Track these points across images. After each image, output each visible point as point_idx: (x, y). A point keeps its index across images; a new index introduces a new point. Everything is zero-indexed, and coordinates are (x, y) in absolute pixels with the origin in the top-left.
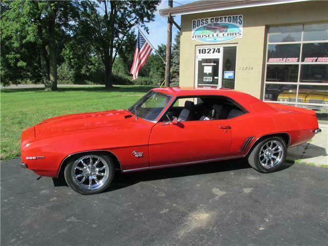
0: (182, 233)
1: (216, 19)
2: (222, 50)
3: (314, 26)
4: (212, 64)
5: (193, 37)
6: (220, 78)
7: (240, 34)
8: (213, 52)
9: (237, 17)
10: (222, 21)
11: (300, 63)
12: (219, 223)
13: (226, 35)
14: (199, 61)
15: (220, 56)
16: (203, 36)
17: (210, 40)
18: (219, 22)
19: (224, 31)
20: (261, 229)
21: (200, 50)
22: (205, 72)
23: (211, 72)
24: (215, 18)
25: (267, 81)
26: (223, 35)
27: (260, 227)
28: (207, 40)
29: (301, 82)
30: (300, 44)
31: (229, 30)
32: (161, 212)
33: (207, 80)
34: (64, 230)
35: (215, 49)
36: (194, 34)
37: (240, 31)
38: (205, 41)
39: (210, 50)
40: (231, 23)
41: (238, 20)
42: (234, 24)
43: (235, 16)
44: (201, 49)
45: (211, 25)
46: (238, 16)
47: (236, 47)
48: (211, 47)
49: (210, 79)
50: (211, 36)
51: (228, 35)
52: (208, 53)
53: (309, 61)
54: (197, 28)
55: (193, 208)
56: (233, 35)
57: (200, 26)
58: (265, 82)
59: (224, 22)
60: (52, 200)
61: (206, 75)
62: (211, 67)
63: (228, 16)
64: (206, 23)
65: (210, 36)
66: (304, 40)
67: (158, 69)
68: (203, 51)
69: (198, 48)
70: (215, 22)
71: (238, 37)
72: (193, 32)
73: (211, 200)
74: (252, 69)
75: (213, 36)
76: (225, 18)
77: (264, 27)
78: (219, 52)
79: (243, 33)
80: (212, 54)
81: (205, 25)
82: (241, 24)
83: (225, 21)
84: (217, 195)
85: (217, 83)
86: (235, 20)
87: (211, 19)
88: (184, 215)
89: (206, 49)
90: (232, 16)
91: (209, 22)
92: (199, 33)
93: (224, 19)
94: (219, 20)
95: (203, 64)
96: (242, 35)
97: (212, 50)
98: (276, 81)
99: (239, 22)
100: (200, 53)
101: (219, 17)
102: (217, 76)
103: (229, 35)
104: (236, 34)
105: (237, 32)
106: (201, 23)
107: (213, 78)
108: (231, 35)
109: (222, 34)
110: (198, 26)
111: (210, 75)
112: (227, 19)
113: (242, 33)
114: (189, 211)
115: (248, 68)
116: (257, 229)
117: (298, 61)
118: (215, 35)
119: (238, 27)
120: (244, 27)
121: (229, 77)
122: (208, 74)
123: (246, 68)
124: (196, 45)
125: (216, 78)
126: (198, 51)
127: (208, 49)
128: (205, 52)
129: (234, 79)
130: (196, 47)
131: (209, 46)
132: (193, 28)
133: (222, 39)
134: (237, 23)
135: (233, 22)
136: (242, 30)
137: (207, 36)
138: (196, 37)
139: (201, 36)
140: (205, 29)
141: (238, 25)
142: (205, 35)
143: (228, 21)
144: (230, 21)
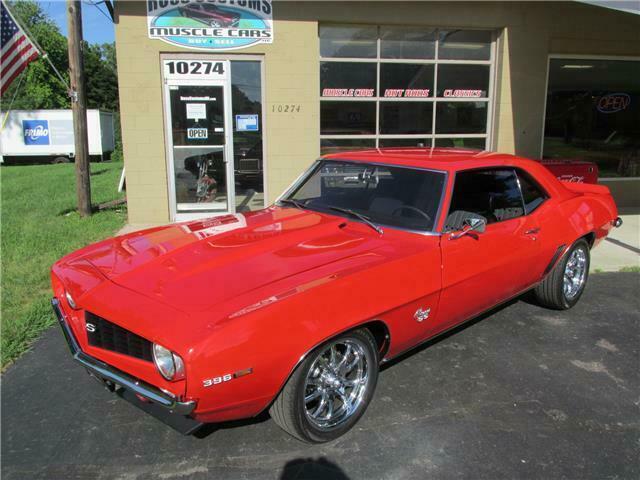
2: (227, 66)
4: (207, 98)
5: (152, 32)
6: (228, 130)
7: (269, 35)
8: (207, 72)
11: (378, 99)
13: (235, 33)
14: (172, 92)
15: (224, 81)
16: (178, 31)
17: (198, 41)
18: (216, 3)
19: (230, 24)
21: (171, 65)
22: (189, 117)
23: (204, 117)
26: (230, 33)
28: (191, 41)
29: (381, 133)
30: (376, 64)
31: (242, 21)
35: (209, 65)
36: (153, 24)
37: (268, 28)
38: (187, 44)
39: (199, 65)
40: (247, 8)
41: (262, 4)
42: (252, 10)
44: (176, 63)
45: (198, 7)
47: (260, 62)
48: (201, 59)
50: (199, 32)
51: (240, 33)
52: (194, 72)
53: (393, 96)
54: (160, 10)
56: (252, 34)
57: (170, 7)
59: (228, 4)
61: (191, 124)
62: (204, 105)
65: (197, 32)
68: (182, 68)
69: (167, 59)
71: (264, 40)
72: (150, 19)
74: (298, 110)
75: (204, 32)
77: (314, 25)
78: (221, 71)
79: (274, 34)
80: (204, 76)
81: (181, 5)
82: (268, 12)
85: (222, 142)
86: (254, 2)
89: (189, 62)
92: (166, 22)
95: (182, 98)
96: (272, 36)
97: (204, 68)
99: (264, 8)
100: (172, 71)
102: (222, 125)
103: (244, 35)
104: (259, 35)
105: (261, 31)
107: (211, 131)
108: (247, 34)
109: (226, 30)
110: (162, 6)
111: (202, 123)
113: (271, 33)
115: (290, 109)
118: (210, 31)
119: (261, 18)
120: (274, 19)
121: (248, 127)
122: (197, 121)
123: (288, 107)
124: (161, 53)
125: (217, 130)
126: (167, 68)
127: (192, 64)
128: (186, 71)
129: (260, 132)
130: (162, 55)
131: (197, 56)
132: (151, 10)
133: (228, 41)
134: (259, 9)
135: (250, 7)
136: (272, 27)
137: (190, 31)
138: (159, 32)
139: (175, 32)
140: (183, 16)
141: (261, 13)
142: (183, 30)
143: (240, 3)
144: (244, 4)
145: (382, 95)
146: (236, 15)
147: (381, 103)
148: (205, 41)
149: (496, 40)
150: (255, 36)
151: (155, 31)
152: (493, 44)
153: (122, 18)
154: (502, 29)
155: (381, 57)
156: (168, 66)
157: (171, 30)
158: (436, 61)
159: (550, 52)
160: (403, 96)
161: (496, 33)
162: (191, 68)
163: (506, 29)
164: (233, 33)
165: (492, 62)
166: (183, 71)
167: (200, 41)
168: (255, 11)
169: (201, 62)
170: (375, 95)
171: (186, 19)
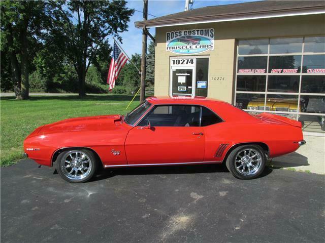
0: (164, 235)
1: (189, 31)
2: (195, 61)
3: (279, 40)
4: (186, 74)
5: (167, 49)
6: (193, 87)
8: (187, 63)
9: (208, 30)
10: (195, 34)
11: (267, 74)
12: (198, 225)
13: (198, 47)
14: (173, 71)
15: (193, 67)
16: (177, 47)
17: (184, 51)
18: (192, 35)
19: (196, 43)
20: (237, 228)
21: (174, 61)
22: (179, 82)
23: (184, 82)
25: (237, 90)
27: (236, 227)
28: (181, 51)
29: (268, 91)
30: (267, 57)
31: (201, 42)
32: (144, 217)
33: (181, 90)
34: (49, 238)
35: (188, 60)
36: (168, 46)
37: (212, 43)
38: (179, 52)
39: (184, 61)
40: (204, 36)
41: (210, 34)
42: (206, 37)
44: (175, 60)
45: (184, 37)
46: (210, 29)
47: (208, 58)
48: (185, 58)
49: (184, 88)
50: (184, 47)
51: (200, 47)
52: (182, 63)
53: (275, 72)
54: (171, 40)
55: (173, 212)
57: (174, 38)
58: (236, 92)
59: (196, 35)
60: (34, 209)
61: (180, 84)
62: (185, 77)
63: (200, 30)
64: (179, 36)
65: (184, 48)
66: (270, 53)
67: (131, 78)
68: (177, 62)
69: (172, 59)
71: (210, 49)
72: (167, 43)
73: (189, 204)
74: (223, 79)
75: (186, 47)
76: (198, 31)
77: (233, 41)
78: (192, 63)
79: (215, 46)
80: (185, 65)
81: (178, 37)
82: (212, 37)
83: (198, 34)
84: (195, 199)
85: (191, 93)
86: (207, 33)
87: (185, 32)
88: (166, 218)
89: (180, 60)
90: (204, 30)
91: (183, 35)
92: (173, 44)
93: (196, 32)
94: (192, 33)
95: (177, 74)
96: (213, 47)
97: (186, 61)
98: (246, 91)
100: (174, 64)
101: (192, 30)
102: (191, 85)
103: (202, 48)
104: (208, 47)
105: (209, 45)
106: (175, 35)
107: (187, 88)
109: (195, 46)
110: (172, 38)
111: (184, 85)
112: (199, 32)
113: (213, 46)
114: (170, 214)
115: (220, 79)
116: (233, 229)
117: (266, 72)
118: (188, 47)
119: (209, 40)
120: (215, 39)
121: (202, 86)
122: (182, 83)
123: (219, 78)
124: (170, 56)
125: (189, 87)
126: (172, 62)
127: (182, 60)
129: (207, 89)
130: (171, 58)
131: (183, 57)
132: (168, 40)
133: (195, 50)
134: (209, 36)
136: (214, 43)
137: (181, 47)
138: (170, 49)
139: (175, 48)
140: (179, 41)
141: (210, 38)
143: (201, 34)
144: (203, 35)
145: (270, 72)
146: (199, 39)
147: (269, 76)
148: (186, 51)
150: (206, 47)
153: (158, 44)
158: (303, 54)
160: (282, 72)
162: (181, 62)
171: (180, 42)
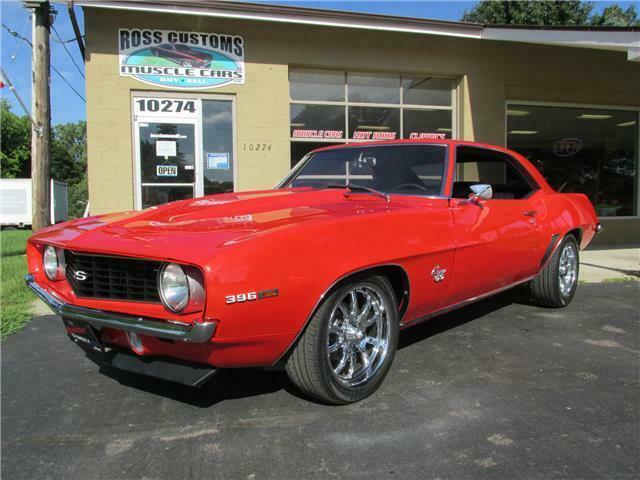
1: (181, 35)
2: (198, 105)
4: (177, 136)
5: (123, 69)
6: (198, 168)
7: (240, 76)
8: (179, 110)
9: (230, 38)
10: (197, 41)
11: (347, 140)
13: (207, 73)
14: (141, 128)
15: (196, 119)
16: (150, 69)
17: (170, 80)
18: (189, 44)
19: (202, 64)
21: (142, 103)
22: (158, 154)
23: (174, 154)
24: (178, 33)
26: (202, 73)
28: (163, 79)
29: (351, 173)
30: (345, 107)
31: (213, 62)
33: (166, 174)
35: (181, 103)
36: (125, 62)
37: (239, 69)
38: (157, 82)
39: (170, 104)
40: (219, 50)
41: (234, 47)
42: (224, 52)
43: (226, 36)
44: (146, 100)
46: (233, 37)
47: (231, 102)
48: (172, 98)
49: (172, 171)
50: (171, 71)
51: (212, 74)
52: (165, 110)
53: (361, 138)
54: (132, 49)
56: (224, 75)
57: (142, 46)
59: (200, 45)
61: (161, 160)
62: (174, 143)
63: (209, 35)
64: (155, 41)
65: (169, 71)
68: (153, 106)
69: (137, 97)
70: (178, 42)
71: (235, 80)
72: (122, 57)
74: (270, 148)
75: (176, 71)
77: (285, 68)
78: (192, 110)
79: (246, 75)
80: (174, 114)
81: (153, 45)
82: (240, 55)
83: (204, 44)
85: (192, 180)
86: (226, 43)
87: (170, 35)
89: (160, 101)
90: (218, 36)
92: (137, 61)
93: (200, 39)
94: (190, 39)
95: (152, 136)
96: (243, 77)
97: (175, 106)
99: (236, 51)
100: (142, 109)
101: (189, 33)
102: (192, 162)
103: (216, 76)
104: (230, 75)
105: (233, 71)
106: (142, 39)
107: (181, 168)
108: (219, 75)
109: (198, 70)
110: (134, 45)
111: (172, 161)
112: (208, 39)
113: (243, 74)
115: (262, 147)
118: (182, 71)
119: (233, 60)
120: (246, 61)
121: (219, 165)
122: (166, 158)
123: (259, 145)
124: (131, 90)
125: (187, 167)
126: (137, 106)
127: (163, 102)
128: (157, 109)
129: (231, 170)
130: (133, 92)
131: (168, 94)
132: (123, 48)
133: (199, 81)
134: (231, 51)
135: (222, 48)
136: (243, 68)
137: (162, 70)
138: (130, 70)
139: (146, 70)
140: (155, 55)
141: (233, 55)
142: (155, 69)
143: (212, 45)
144: (216, 46)
145: (351, 137)
146: (208, 56)
148: (176, 80)
149: (456, 88)
150: (227, 76)
151: (127, 69)
152: (454, 91)
153: (93, 56)
154: (460, 77)
155: (349, 101)
156: (139, 104)
157: (143, 69)
158: (402, 106)
159: (507, 98)
160: (371, 138)
161: (456, 80)
162: (162, 106)
163: (465, 77)
164: (205, 73)
165: (454, 108)
166: (153, 108)
167: (171, 80)
168: (227, 53)
169: (172, 100)
170: (344, 137)
171: (158, 58)
